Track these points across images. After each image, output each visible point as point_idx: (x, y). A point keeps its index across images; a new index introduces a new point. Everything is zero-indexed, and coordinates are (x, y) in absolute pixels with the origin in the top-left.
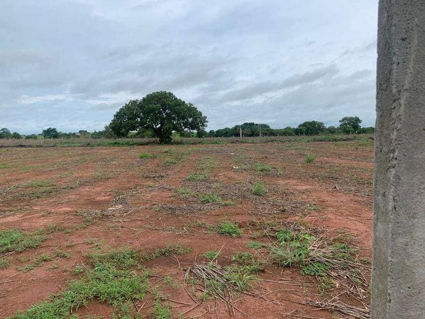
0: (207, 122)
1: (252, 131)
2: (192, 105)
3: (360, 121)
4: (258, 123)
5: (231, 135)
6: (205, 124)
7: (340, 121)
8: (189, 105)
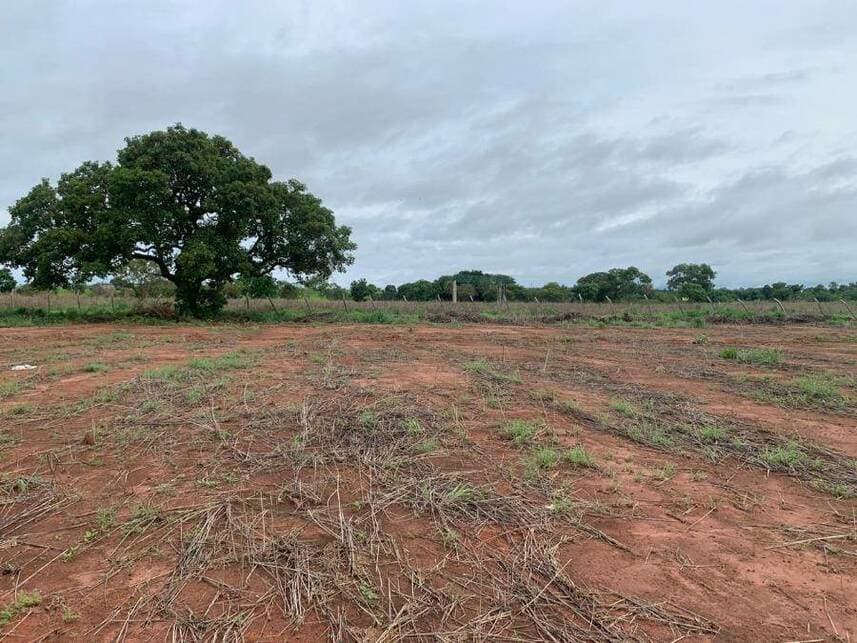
0: (353, 247)
1: (477, 290)
2: (302, 188)
3: (712, 275)
4: (490, 273)
5: (433, 297)
6: (346, 254)
7: (668, 273)
8: (291, 190)
